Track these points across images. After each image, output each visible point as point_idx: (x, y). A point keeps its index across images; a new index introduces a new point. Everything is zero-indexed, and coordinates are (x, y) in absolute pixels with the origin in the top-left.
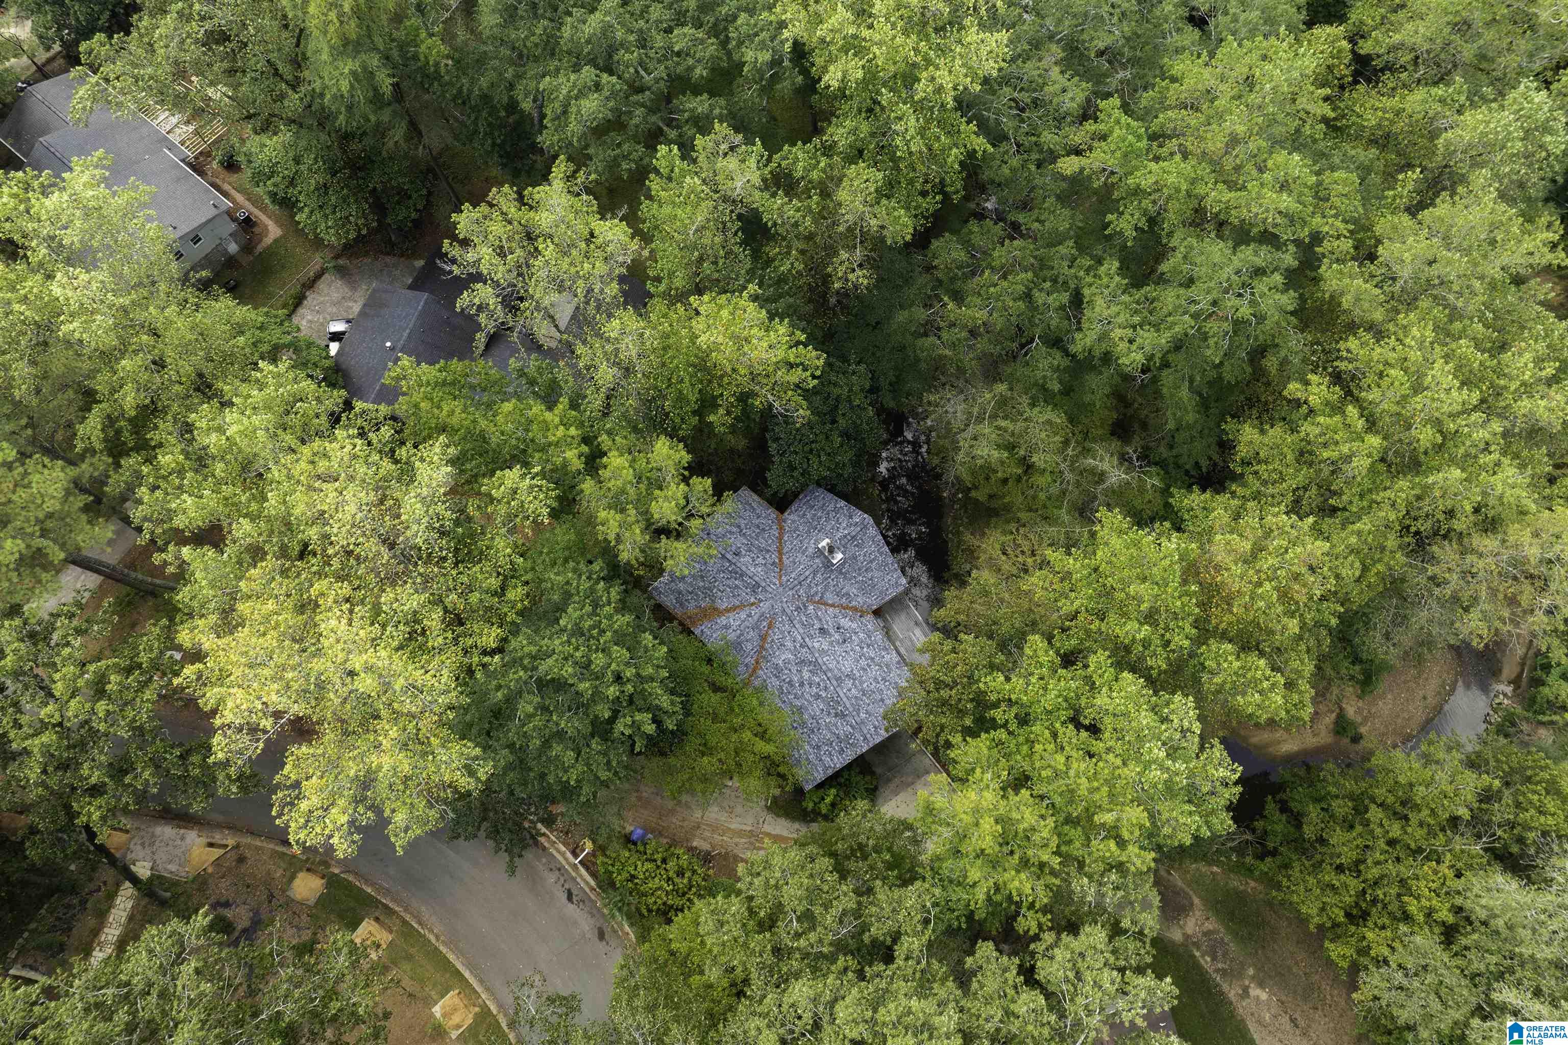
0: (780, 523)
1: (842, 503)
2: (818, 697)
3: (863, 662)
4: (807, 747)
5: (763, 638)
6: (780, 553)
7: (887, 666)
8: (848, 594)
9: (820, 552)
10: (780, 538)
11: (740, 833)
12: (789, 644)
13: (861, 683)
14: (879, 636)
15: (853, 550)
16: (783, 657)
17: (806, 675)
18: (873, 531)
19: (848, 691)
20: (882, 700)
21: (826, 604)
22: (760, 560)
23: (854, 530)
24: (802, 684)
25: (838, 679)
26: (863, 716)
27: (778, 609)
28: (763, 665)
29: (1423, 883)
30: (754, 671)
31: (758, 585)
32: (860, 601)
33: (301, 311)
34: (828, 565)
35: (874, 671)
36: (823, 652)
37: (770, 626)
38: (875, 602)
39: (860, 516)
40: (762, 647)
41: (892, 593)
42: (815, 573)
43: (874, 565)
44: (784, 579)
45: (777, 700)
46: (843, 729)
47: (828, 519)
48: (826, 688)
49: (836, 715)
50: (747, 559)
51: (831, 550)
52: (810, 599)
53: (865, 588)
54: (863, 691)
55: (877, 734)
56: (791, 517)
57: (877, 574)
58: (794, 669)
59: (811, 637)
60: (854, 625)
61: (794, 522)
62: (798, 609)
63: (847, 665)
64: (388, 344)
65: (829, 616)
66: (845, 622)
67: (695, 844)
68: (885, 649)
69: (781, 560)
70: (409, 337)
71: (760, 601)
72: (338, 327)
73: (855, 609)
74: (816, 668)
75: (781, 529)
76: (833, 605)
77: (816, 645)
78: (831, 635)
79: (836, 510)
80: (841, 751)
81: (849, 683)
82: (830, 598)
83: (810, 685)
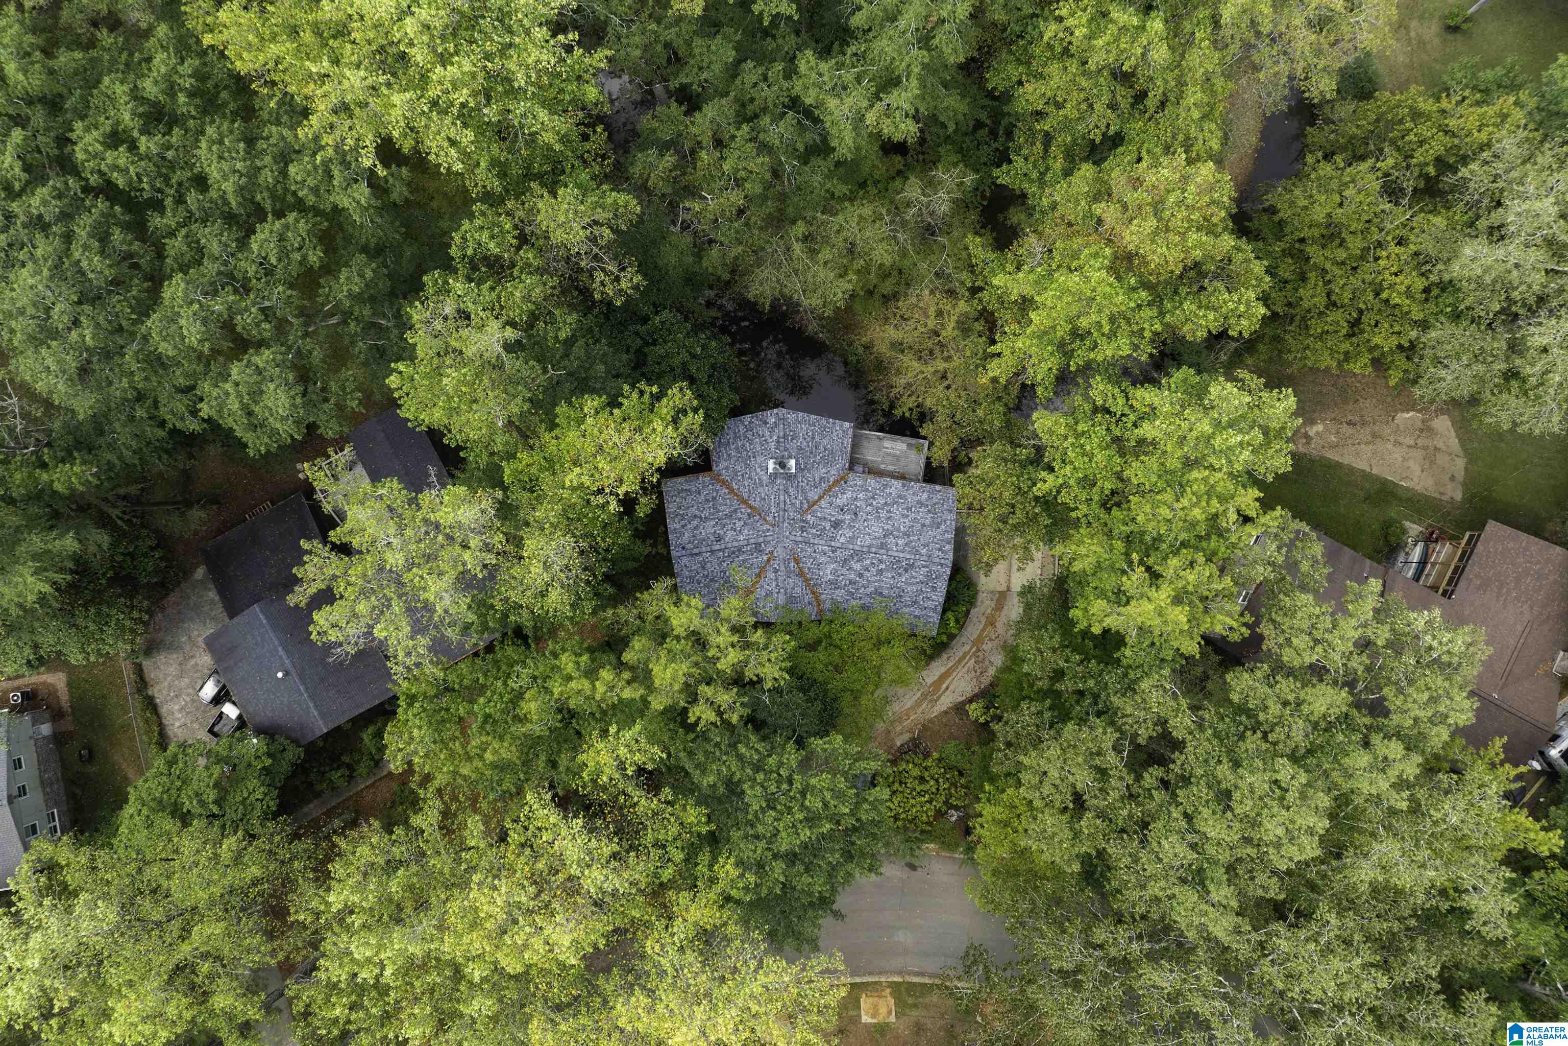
0: (717, 479)
1: (747, 418)
2: (881, 572)
3: (883, 514)
4: (907, 610)
5: (801, 574)
6: (745, 502)
7: (900, 497)
8: (822, 478)
9: (775, 475)
10: (732, 491)
11: (918, 704)
12: (823, 559)
13: (898, 530)
14: (872, 482)
15: (793, 445)
16: (828, 572)
17: (857, 566)
18: (791, 416)
19: (896, 544)
20: (923, 525)
21: (815, 503)
22: (739, 524)
23: (779, 431)
24: (861, 575)
25: (883, 546)
26: (924, 551)
27: (788, 544)
28: (820, 590)
29: (1387, 275)
30: (818, 601)
31: (758, 545)
32: (834, 473)
33: (163, 711)
34: (789, 477)
35: (897, 511)
36: (853, 539)
37: (797, 561)
38: (842, 462)
39: (771, 416)
40: (806, 580)
41: (848, 441)
42: (786, 492)
43: (817, 438)
44: (769, 519)
45: (854, 603)
46: (920, 574)
47: (751, 442)
48: (881, 561)
49: (906, 570)
50: (729, 533)
51: (783, 465)
52: (803, 512)
53: (827, 461)
54: (905, 534)
55: (946, 553)
56: (721, 466)
57: (825, 442)
58: (844, 571)
59: (833, 538)
60: (849, 494)
61: (727, 468)
62: (803, 529)
63: (876, 529)
64: (280, 675)
65: (825, 509)
66: (841, 500)
67: (898, 744)
68: (885, 486)
69: (751, 507)
70: (287, 651)
71: (771, 553)
72: (209, 690)
73: (836, 482)
74: (858, 555)
75: (724, 483)
76: (820, 498)
77: (842, 540)
78: (843, 521)
79: (749, 428)
80: (934, 589)
81: (891, 540)
82: (813, 495)
83: (867, 569)
